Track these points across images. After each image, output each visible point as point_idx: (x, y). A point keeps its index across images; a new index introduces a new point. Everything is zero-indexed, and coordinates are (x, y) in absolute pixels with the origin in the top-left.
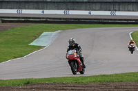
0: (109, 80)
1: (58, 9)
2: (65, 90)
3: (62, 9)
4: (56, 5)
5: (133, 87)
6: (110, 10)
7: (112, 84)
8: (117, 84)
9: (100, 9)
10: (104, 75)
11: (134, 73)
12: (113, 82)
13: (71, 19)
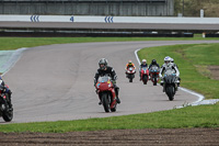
0: (103, 127)
1: (21, 14)
2: (35, 143)
3: (27, 14)
4: (18, 7)
5: (141, 138)
6: (103, 15)
7: (108, 133)
8: (117, 133)
9: (89, 14)
10: (96, 119)
11: (143, 115)
12: (110, 129)
13: (42, 29)
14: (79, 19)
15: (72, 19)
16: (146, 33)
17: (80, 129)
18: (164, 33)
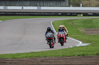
0: (37, 56)
3: (2, 6)
14: (25, 8)
15: (23, 8)
16: (56, 14)
17: (26, 57)
18: (64, 14)
